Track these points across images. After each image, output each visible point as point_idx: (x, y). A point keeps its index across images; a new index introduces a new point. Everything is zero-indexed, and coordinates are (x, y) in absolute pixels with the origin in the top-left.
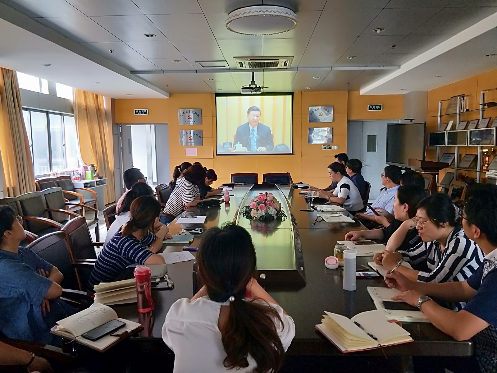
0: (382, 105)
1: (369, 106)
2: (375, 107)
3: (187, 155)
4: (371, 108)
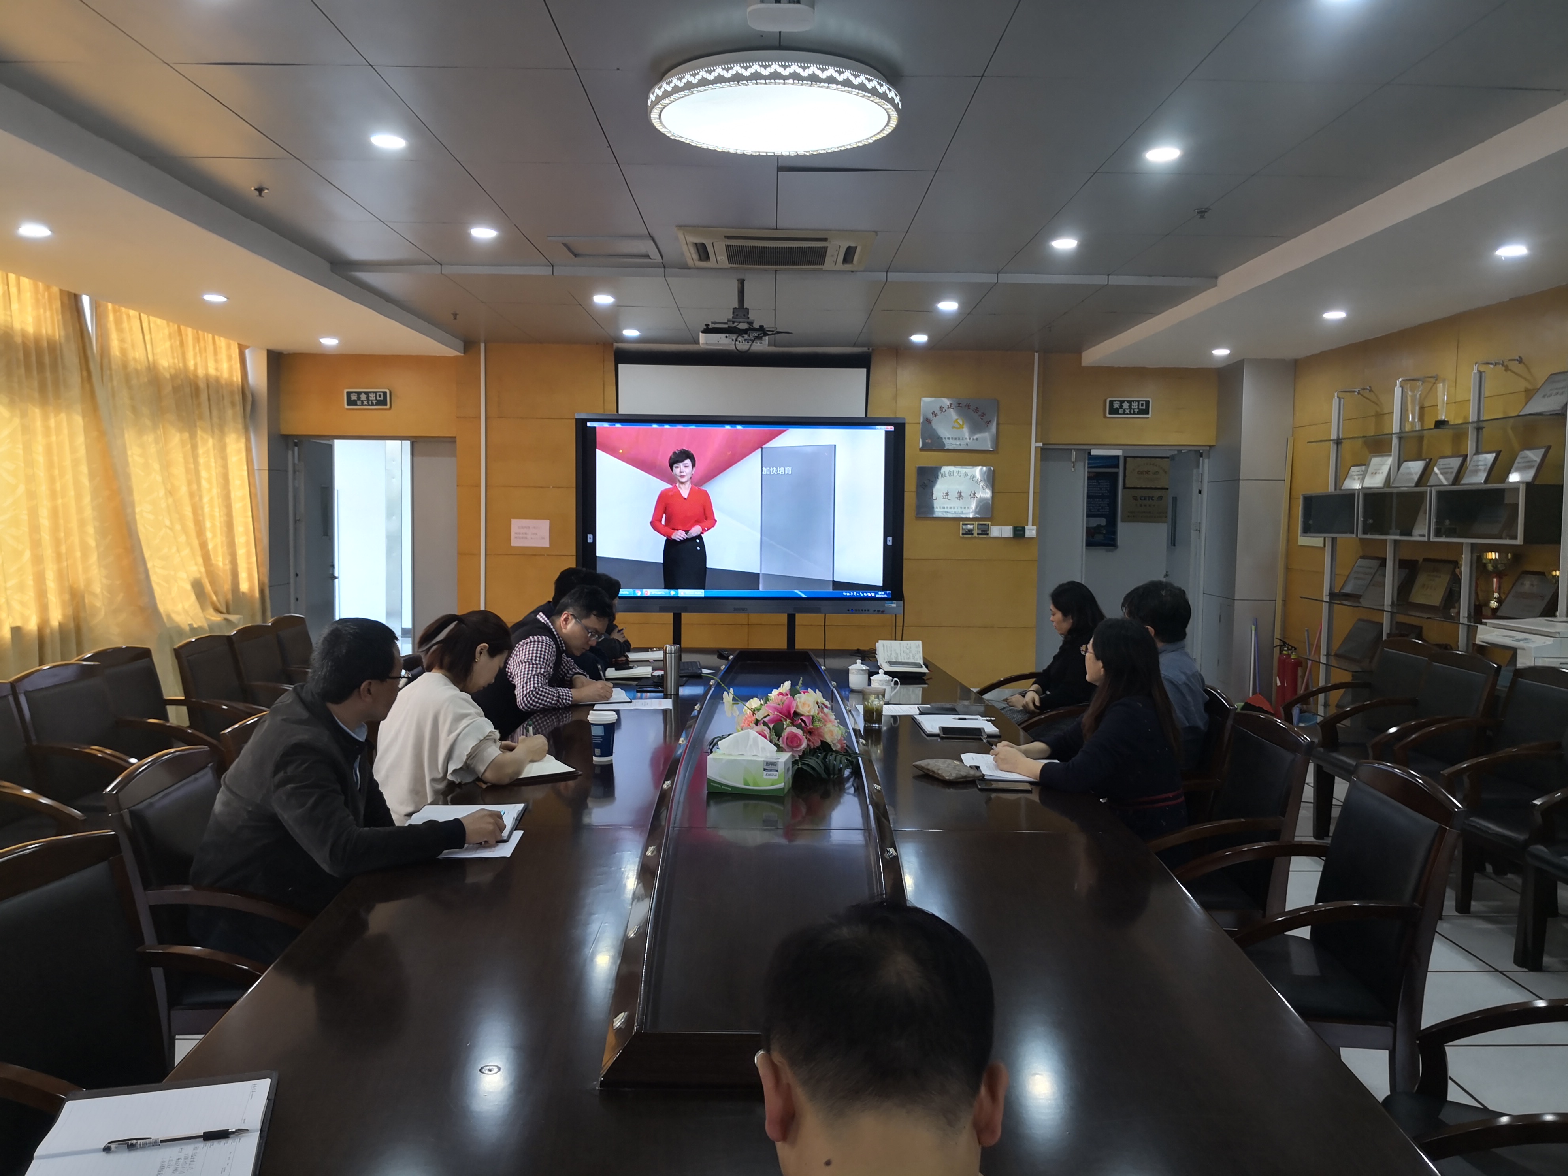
1: (1111, 402)
2: (1130, 407)
3: (515, 543)
4: (1117, 408)
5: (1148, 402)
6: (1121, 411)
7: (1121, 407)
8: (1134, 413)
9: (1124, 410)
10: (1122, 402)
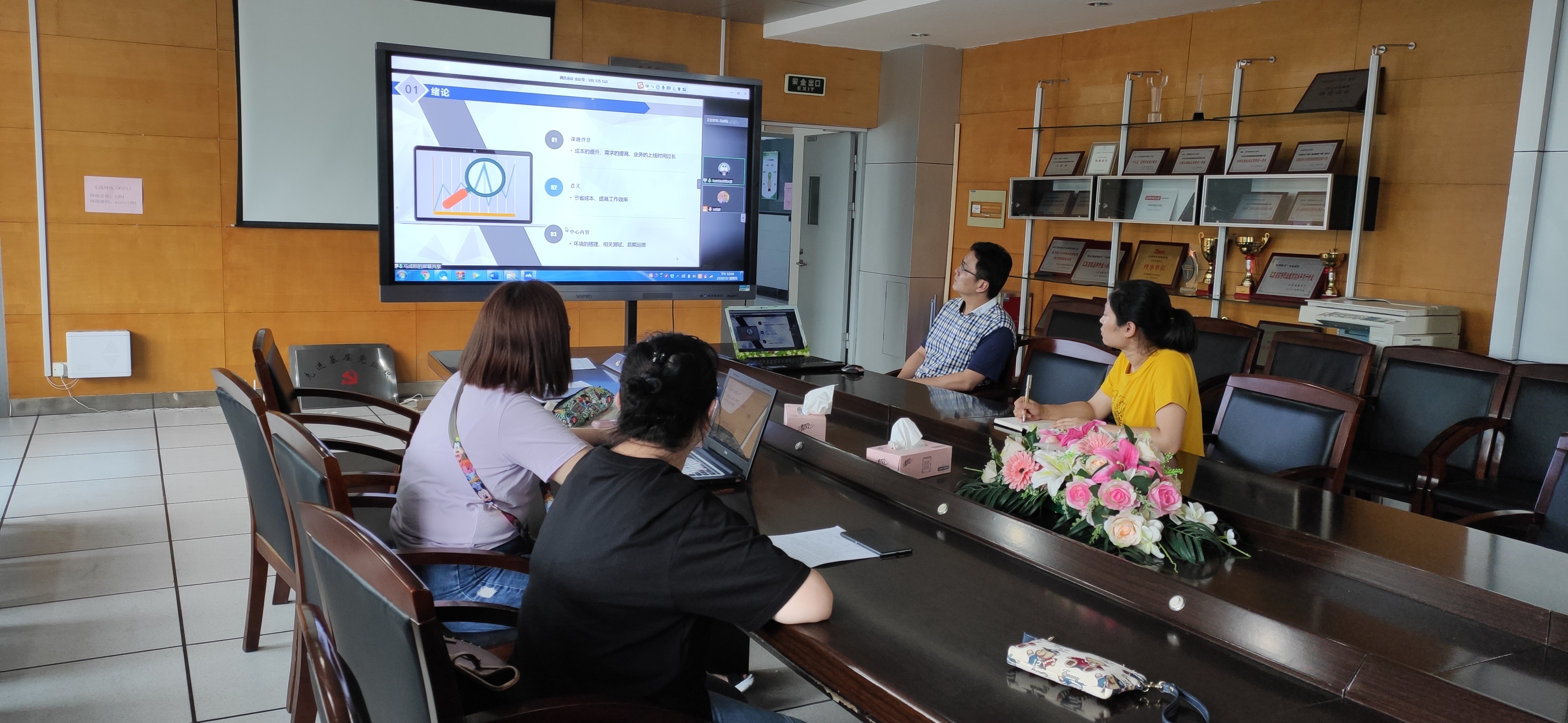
0: (824, 79)
1: (791, 78)
2: (807, 84)
3: (91, 207)
4: (795, 85)
5: (822, 81)
6: (799, 88)
7: (799, 83)
8: (810, 92)
9: (802, 88)
10: (800, 79)
